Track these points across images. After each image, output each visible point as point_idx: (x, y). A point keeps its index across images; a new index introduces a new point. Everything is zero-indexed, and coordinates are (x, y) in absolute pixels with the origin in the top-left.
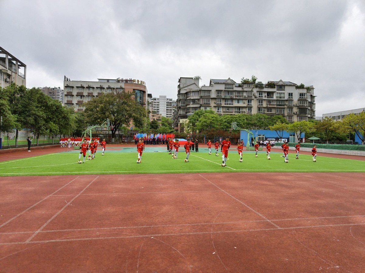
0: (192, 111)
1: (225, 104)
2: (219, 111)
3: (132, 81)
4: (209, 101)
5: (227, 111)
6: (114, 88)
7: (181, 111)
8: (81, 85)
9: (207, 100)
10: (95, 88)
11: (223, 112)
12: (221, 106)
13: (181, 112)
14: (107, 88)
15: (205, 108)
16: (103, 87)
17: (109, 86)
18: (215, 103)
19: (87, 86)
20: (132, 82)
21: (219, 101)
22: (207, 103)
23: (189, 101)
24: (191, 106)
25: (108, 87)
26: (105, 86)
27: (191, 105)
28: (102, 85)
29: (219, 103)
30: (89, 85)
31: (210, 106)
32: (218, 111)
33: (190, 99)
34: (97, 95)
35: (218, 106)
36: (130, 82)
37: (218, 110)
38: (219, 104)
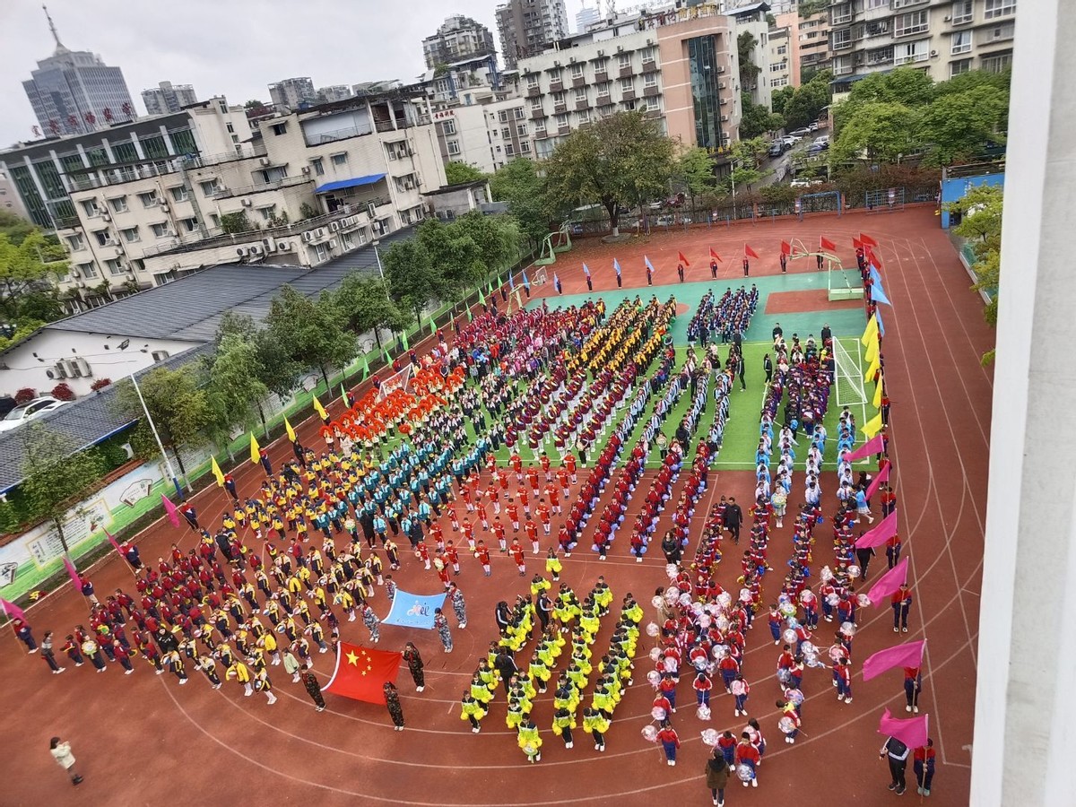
0: (870, 64)
1: (988, 15)
2: (961, 46)
3: (677, 15)
4: (923, 20)
5: (995, 39)
6: (631, 53)
7: (839, 64)
8: (555, 62)
9: (916, 18)
10: (588, 63)
11: (980, 46)
12: (972, 26)
13: (839, 67)
14: (616, 56)
15: (909, 47)
16: (606, 55)
17: (619, 47)
18: (947, 21)
19: (569, 63)
20: (677, 21)
21: (964, 9)
22: (915, 29)
23: (859, 26)
24: (868, 43)
25: (616, 52)
26: (611, 51)
27: (865, 41)
28: (601, 49)
29: (960, 20)
30: (571, 58)
31: (930, 34)
32: (959, 49)
33: (863, 22)
34: (595, 81)
35: (956, 32)
36: (672, 22)
37: (959, 43)
38: (964, 22)
